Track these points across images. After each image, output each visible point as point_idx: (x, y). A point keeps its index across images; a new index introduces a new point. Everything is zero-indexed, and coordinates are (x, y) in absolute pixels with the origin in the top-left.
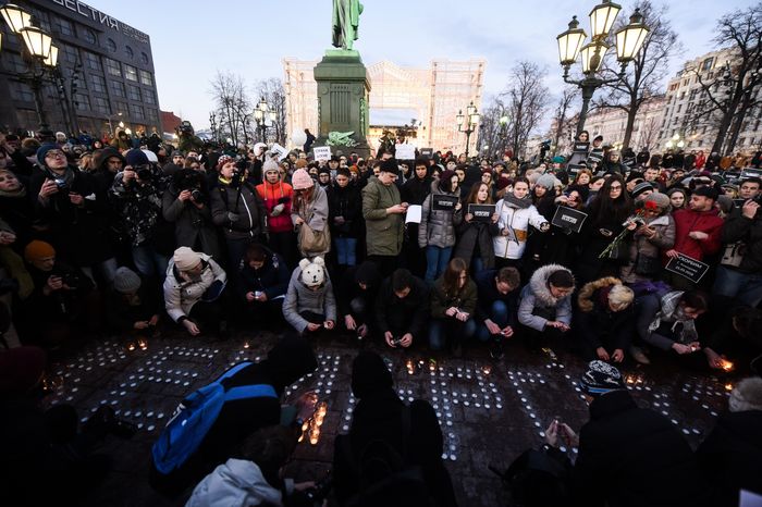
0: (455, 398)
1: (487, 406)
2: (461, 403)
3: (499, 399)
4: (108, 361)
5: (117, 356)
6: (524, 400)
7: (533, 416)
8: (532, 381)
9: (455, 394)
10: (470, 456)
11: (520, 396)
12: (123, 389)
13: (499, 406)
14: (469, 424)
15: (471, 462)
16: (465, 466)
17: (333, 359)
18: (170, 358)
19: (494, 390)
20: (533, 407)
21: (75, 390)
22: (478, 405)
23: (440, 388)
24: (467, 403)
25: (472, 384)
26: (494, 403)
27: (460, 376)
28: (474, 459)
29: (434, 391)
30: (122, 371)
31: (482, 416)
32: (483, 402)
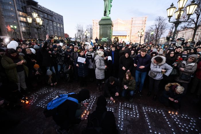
0: (125, 112)
1: (134, 116)
2: (127, 114)
3: (138, 115)
4: (44, 92)
5: (46, 91)
6: (146, 116)
7: (148, 121)
8: (150, 111)
9: (125, 111)
10: (127, 130)
11: (145, 115)
12: (46, 99)
13: (138, 117)
14: (128, 121)
15: (127, 131)
16: (125, 132)
17: (94, 98)
18: (57, 93)
19: (137, 112)
20: (148, 119)
21: (37, 98)
22: (132, 115)
24: (128, 115)
25: (131, 109)
26: (136, 115)
27: (128, 106)
28: (128, 131)
29: (120, 110)
30: (46, 95)
31: (132, 119)
32: (133, 115)
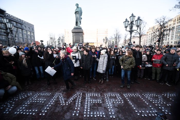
0: (112, 101)
1: (120, 103)
3: (122, 101)
4: (22, 98)
5: (24, 96)
7: (131, 104)
8: (129, 96)
10: (118, 115)
11: (127, 100)
12: (26, 104)
14: (116, 107)
15: (118, 116)
16: (117, 118)
17: (80, 94)
18: (38, 96)
19: (121, 99)
20: (131, 102)
21: (13, 105)
22: (117, 102)
23: (108, 99)
24: (115, 102)
25: (115, 98)
27: (112, 96)
28: (119, 116)
29: (106, 100)
30: (26, 100)
31: (119, 105)
